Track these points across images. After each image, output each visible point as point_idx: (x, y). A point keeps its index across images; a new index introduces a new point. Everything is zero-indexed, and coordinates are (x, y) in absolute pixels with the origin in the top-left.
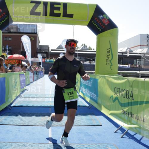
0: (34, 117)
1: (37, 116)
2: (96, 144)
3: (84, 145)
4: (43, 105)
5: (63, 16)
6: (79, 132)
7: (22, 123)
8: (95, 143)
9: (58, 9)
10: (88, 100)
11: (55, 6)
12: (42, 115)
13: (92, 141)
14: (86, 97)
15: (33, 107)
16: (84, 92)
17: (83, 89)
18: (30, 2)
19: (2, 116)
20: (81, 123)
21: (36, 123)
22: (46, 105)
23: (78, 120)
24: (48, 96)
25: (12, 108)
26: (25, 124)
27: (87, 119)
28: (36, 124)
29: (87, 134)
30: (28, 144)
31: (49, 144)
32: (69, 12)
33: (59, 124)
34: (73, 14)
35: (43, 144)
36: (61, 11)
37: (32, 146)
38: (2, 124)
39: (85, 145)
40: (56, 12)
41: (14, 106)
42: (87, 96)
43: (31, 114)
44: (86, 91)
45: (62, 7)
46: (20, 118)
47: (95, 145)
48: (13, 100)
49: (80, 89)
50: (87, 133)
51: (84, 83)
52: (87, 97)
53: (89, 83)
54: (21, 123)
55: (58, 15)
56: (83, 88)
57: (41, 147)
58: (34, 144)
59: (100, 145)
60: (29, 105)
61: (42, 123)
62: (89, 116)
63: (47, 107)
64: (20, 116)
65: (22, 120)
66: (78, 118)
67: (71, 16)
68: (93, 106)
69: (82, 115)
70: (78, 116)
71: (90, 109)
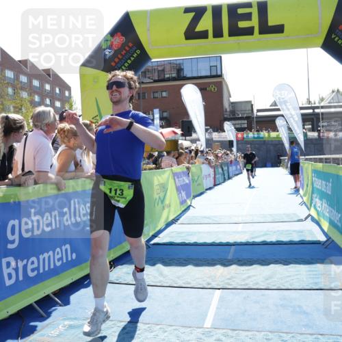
0: (190, 268)
1: (197, 265)
2: (312, 334)
3: (282, 334)
4: (218, 241)
5: (261, 32)
6: (281, 305)
7: (160, 282)
8: (311, 332)
9: (248, 17)
10: (326, 226)
11: (240, 11)
12: (208, 263)
13: (306, 326)
14: (322, 220)
15: (196, 244)
16: (318, 209)
17: (317, 200)
18: (183, 11)
19: (124, 266)
20: (291, 282)
21: (189, 280)
22: (224, 241)
23: (290, 276)
24: (236, 220)
25: (149, 247)
26: (167, 283)
27: (311, 273)
28: (189, 283)
29: (298, 309)
30: (159, 327)
31: (201, 330)
32: (272, 21)
33: (241, 285)
34: (282, 23)
35: (190, 327)
36: (254, 22)
37: (166, 331)
38: (117, 282)
39: (285, 335)
40: (242, 24)
41: (154, 244)
42: (324, 216)
43: (184, 262)
44: (322, 204)
45: (255, 11)
46: (158, 270)
47: (309, 336)
48: (158, 229)
49: (312, 199)
50: (299, 307)
51: (318, 187)
52: (324, 218)
53: (326, 185)
54: (158, 280)
55: (249, 31)
56: (316, 198)
57: (183, 335)
58: (170, 328)
59: (320, 336)
60: (187, 242)
61: (204, 281)
62: (318, 265)
63: (228, 245)
64: (159, 266)
65: (161, 274)
66: (290, 270)
67: (279, 29)
68: (333, 241)
69: (300, 264)
70: (292, 265)
71: (326, 248)
